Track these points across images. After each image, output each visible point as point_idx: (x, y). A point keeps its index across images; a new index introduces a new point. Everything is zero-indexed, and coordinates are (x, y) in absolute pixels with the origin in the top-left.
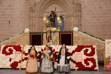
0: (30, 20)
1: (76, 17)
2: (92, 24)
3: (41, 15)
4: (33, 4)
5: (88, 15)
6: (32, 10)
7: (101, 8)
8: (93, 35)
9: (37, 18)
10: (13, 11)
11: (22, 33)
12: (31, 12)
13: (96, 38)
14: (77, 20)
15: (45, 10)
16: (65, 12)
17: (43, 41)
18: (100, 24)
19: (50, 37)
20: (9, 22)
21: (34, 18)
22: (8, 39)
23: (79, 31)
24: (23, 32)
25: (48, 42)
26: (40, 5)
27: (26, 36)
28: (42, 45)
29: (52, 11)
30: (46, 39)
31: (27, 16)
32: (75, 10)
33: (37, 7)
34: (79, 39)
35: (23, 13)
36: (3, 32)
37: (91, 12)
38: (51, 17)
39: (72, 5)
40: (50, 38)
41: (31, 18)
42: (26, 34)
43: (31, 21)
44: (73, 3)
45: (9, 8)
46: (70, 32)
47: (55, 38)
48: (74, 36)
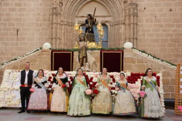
0: (52, 28)
1: (129, 25)
2: (155, 37)
3: (70, 21)
4: (58, 2)
5: (149, 23)
6: (55, 13)
7: (171, 10)
8: (156, 56)
9: (63, 26)
10: (24, 13)
11: (38, 50)
12: (54, 16)
13: (162, 61)
14: (130, 30)
15: (78, 13)
16: (110, 16)
17: (74, 63)
18: (169, 38)
19: (86, 57)
20: (18, 31)
21: (59, 25)
22: (16, 59)
23: (133, 48)
24: (41, 48)
25: (82, 65)
26: (69, 4)
27: (45, 56)
28: (72, 71)
29: (89, 15)
30: (79, 60)
31: (47, 22)
32: (127, 13)
33: (64, 7)
34: (134, 62)
35: (41, 18)
36: (6, 48)
37: (154, 18)
38: (87, 25)
39: (123, 6)
40: (85, 60)
41: (54, 25)
42: (45, 51)
43: (54, 30)
44: (125, 2)
45: (18, 8)
46: (119, 50)
47: (94, 59)
48: (124, 56)
